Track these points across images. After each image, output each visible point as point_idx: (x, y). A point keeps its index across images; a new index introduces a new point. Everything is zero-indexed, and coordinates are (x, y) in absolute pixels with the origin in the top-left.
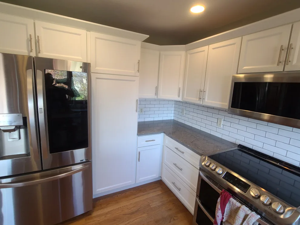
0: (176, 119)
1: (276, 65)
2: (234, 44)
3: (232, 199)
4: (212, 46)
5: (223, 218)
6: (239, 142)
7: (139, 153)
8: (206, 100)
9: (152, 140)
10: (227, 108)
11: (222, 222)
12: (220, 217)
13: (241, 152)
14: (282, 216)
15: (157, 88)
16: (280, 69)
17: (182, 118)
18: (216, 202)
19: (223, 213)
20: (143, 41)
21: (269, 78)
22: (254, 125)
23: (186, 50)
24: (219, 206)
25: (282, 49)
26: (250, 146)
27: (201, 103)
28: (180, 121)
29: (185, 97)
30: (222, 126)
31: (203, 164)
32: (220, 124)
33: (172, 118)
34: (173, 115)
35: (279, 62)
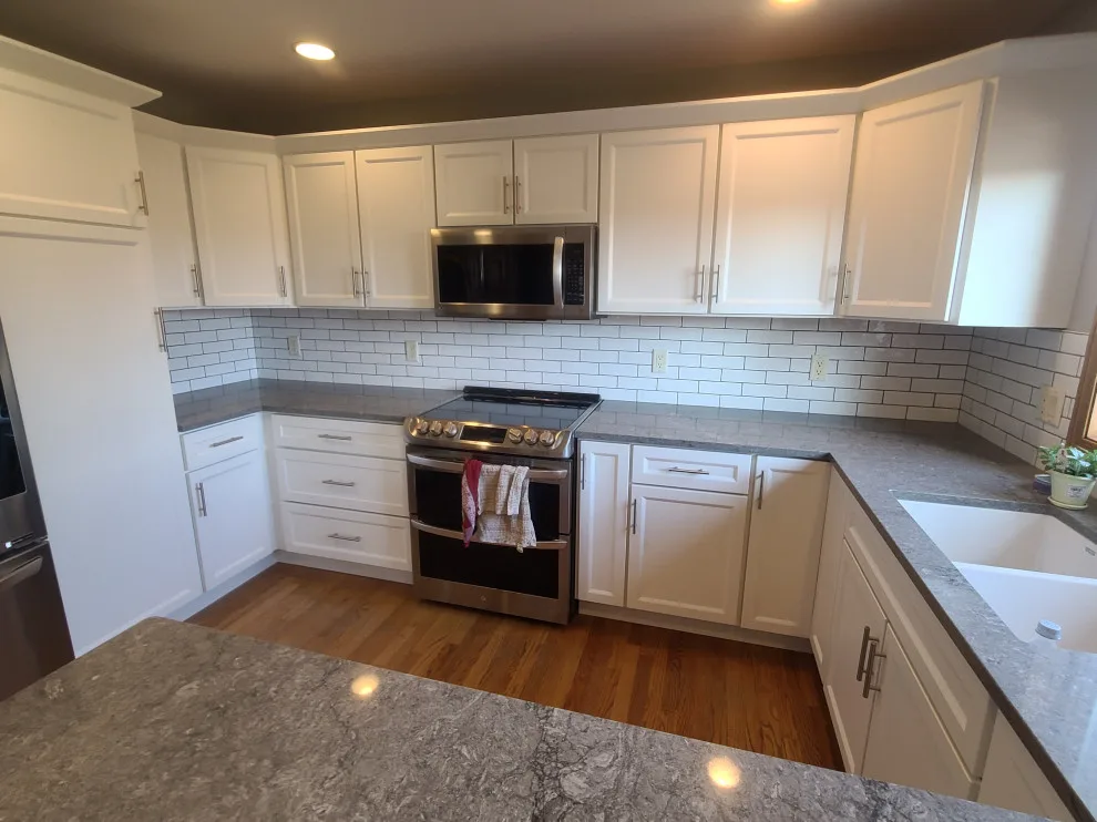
0: (272, 375)
1: (501, 213)
2: (419, 158)
3: (485, 467)
4: (363, 155)
5: (477, 509)
6: (461, 385)
7: (200, 488)
8: (374, 294)
9: (234, 439)
10: (431, 305)
11: (477, 517)
12: (473, 509)
13: (470, 403)
14: (553, 447)
15: (197, 271)
16: (507, 220)
17: (294, 365)
18: (460, 486)
19: (476, 500)
20: (138, 108)
21: (484, 236)
22: (483, 340)
23: (281, 154)
24: (466, 489)
25: (506, 185)
26: (486, 385)
27: (360, 304)
28: (285, 376)
29: (305, 294)
30: (418, 358)
31: (414, 433)
32: (413, 355)
33: (255, 375)
34: (254, 364)
35: (506, 208)
